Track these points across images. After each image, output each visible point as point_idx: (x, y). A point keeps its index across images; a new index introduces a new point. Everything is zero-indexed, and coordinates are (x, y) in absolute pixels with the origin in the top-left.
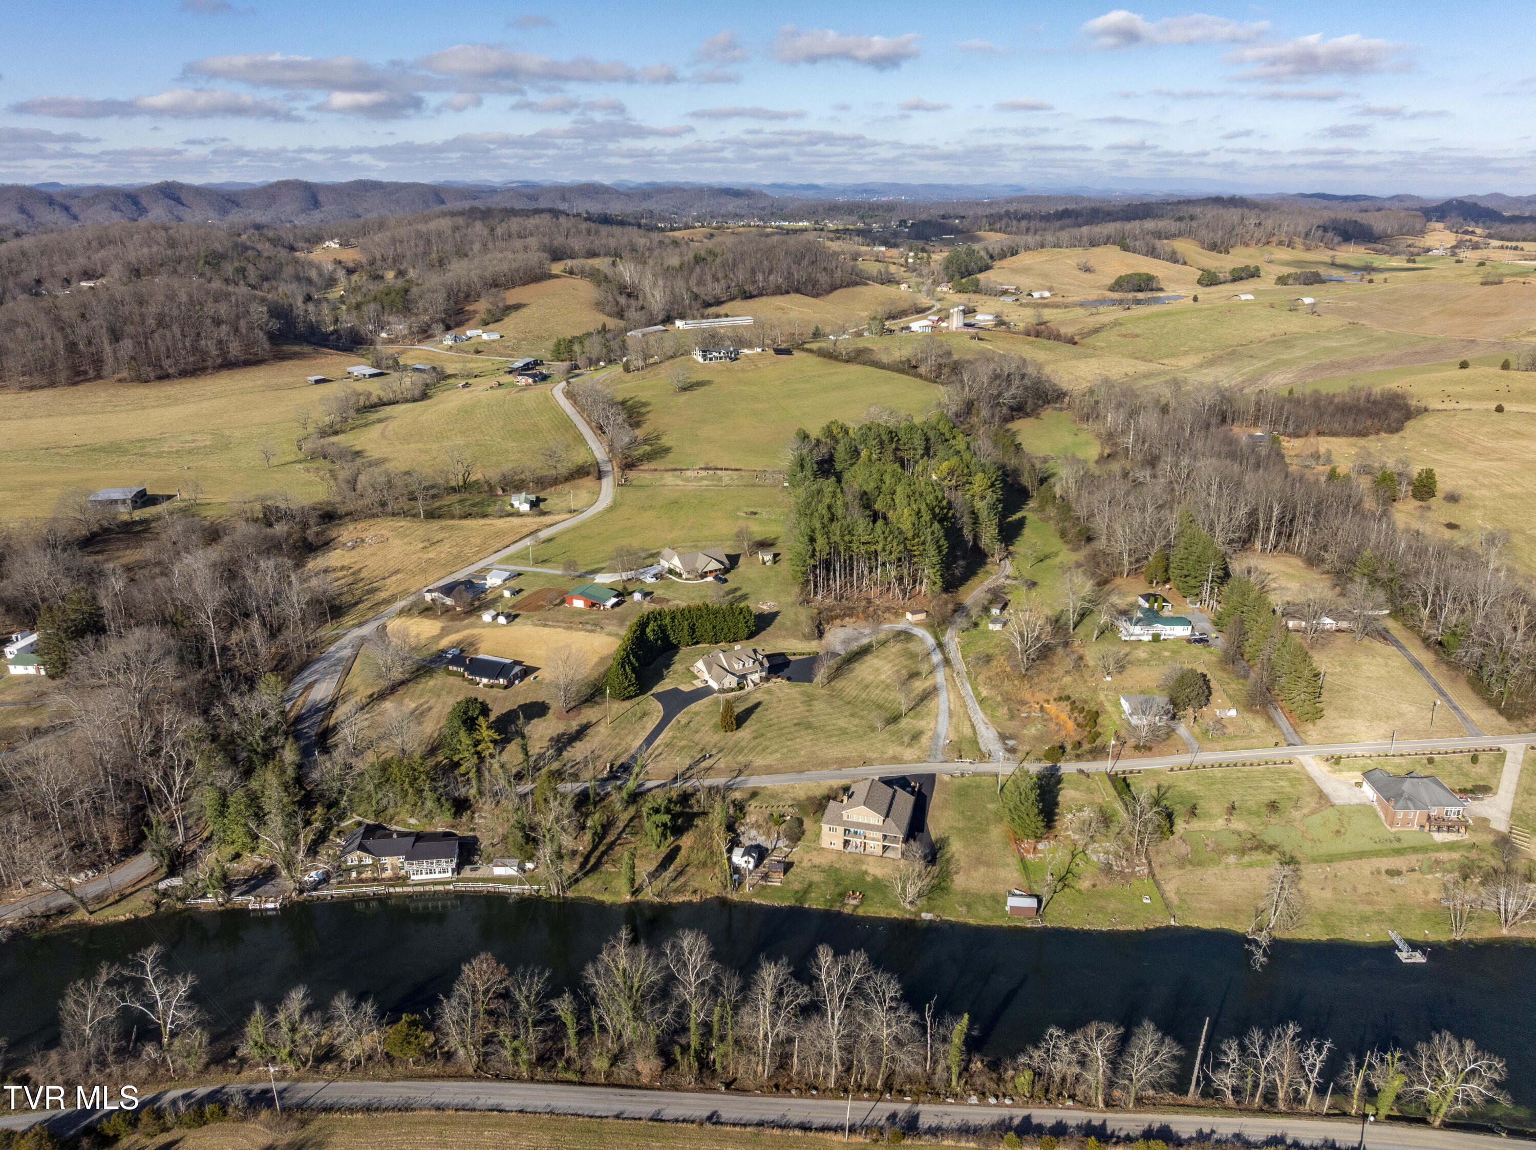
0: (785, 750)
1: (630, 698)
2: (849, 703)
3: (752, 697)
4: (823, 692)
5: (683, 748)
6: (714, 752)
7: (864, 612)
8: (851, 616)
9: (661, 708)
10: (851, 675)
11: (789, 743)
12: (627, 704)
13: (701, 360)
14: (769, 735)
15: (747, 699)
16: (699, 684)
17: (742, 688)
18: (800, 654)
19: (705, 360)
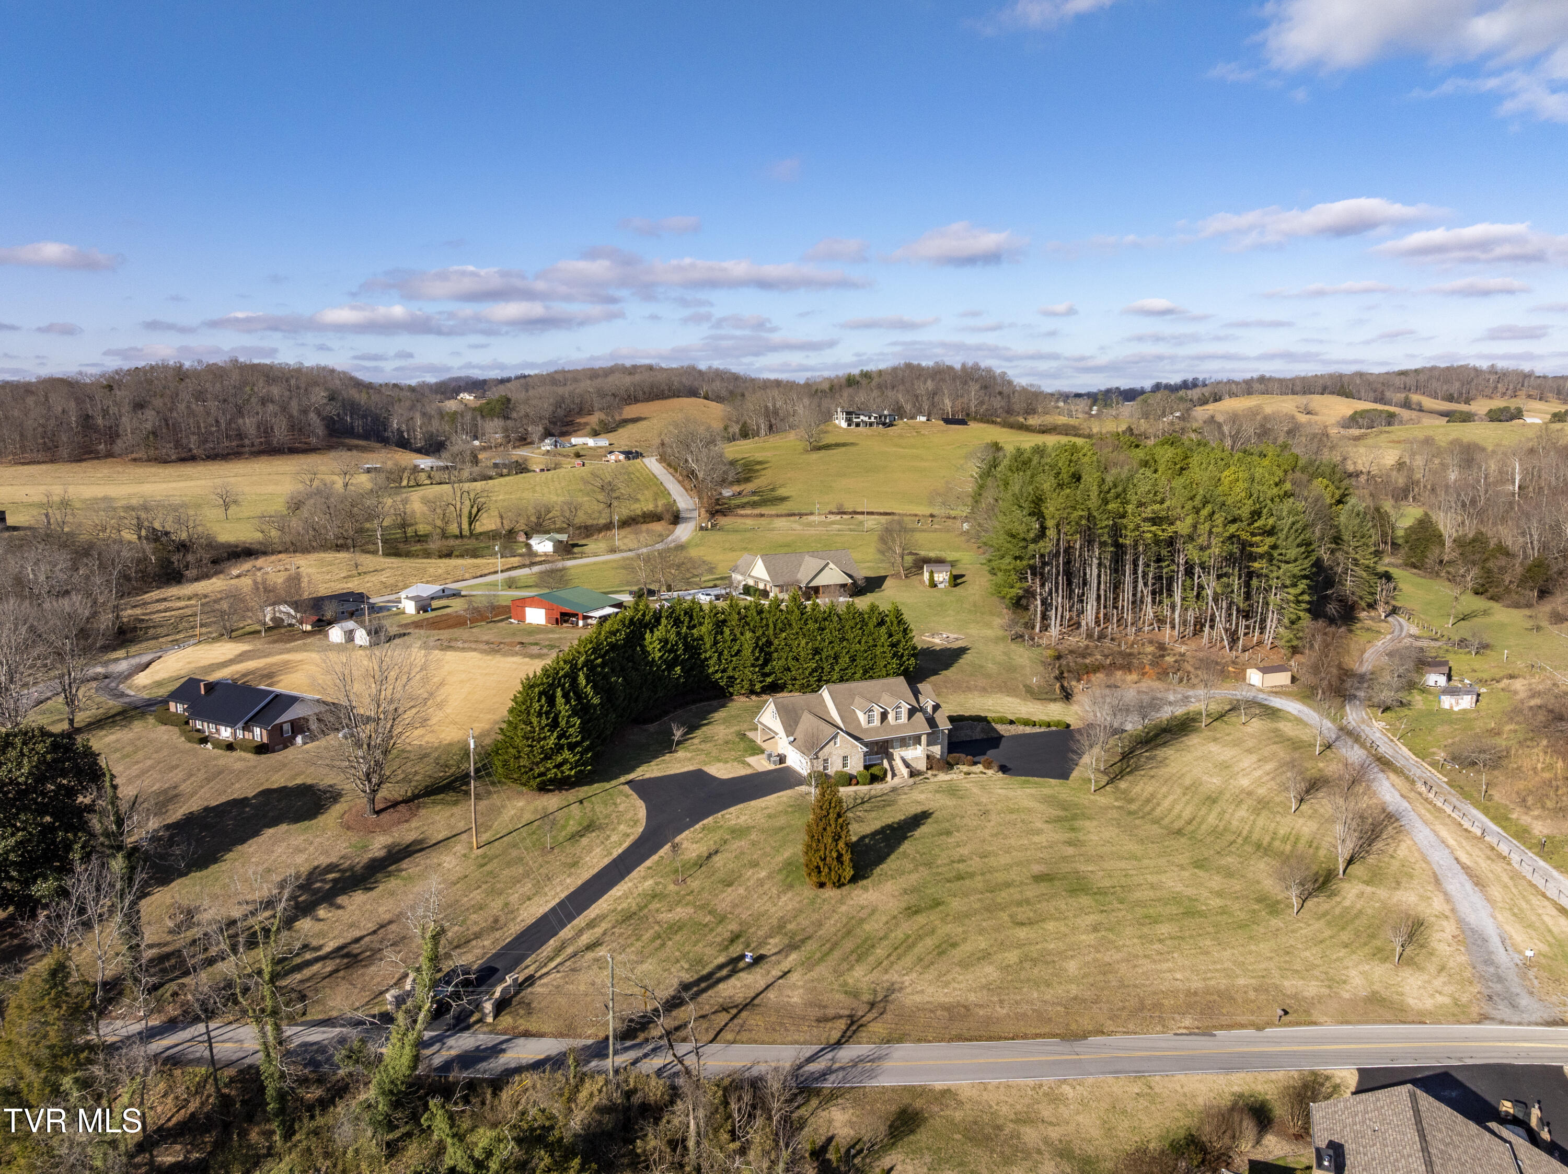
0: (1012, 957)
1: (562, 784)
2: (1179, 832)
3: (903, 799)
4: (1102, 800)
5: (676, 928)
6: (773, 945)
7: (1153, 664)
8: (1128, 668)
9: (642, 813)
10: (1164, 772)
11: (1022, 933)
12: (552, 801)
13: (844, 424)
14: (956, 904)
15: (890, 803)
16: (760, 764)
17: (874, 779)
18: (1026, 723)
19: (849, 425)
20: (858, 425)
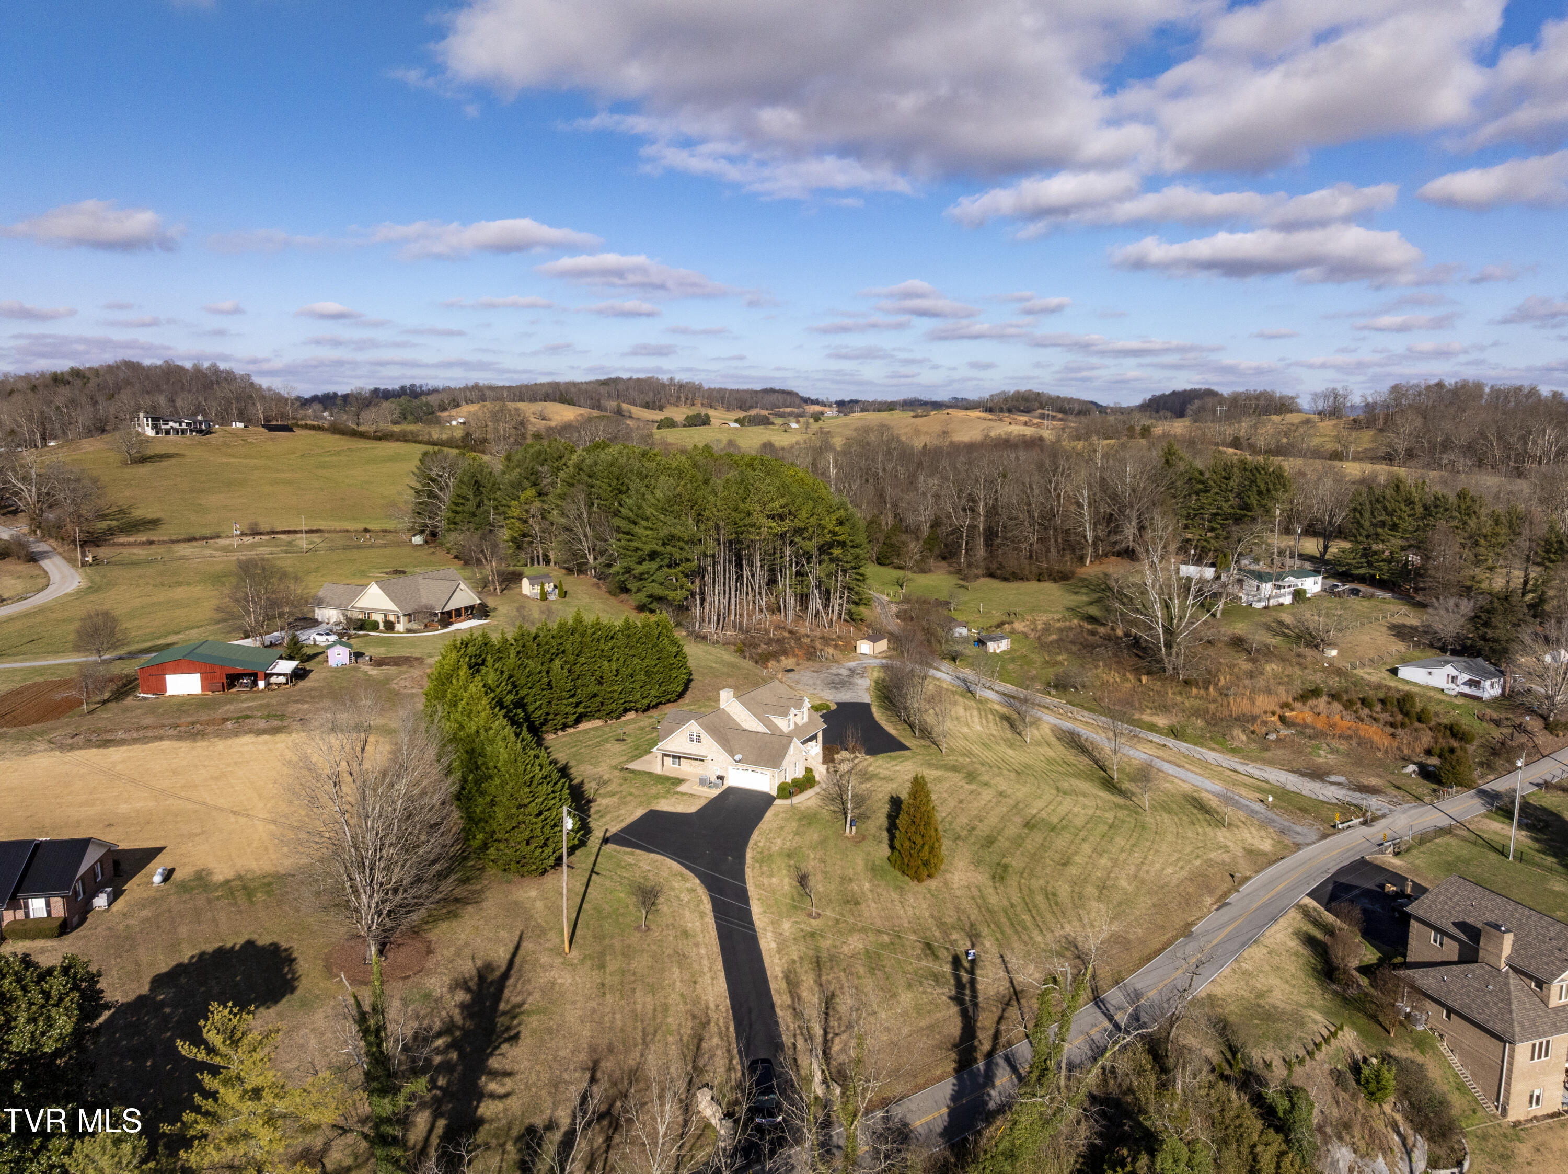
7: (798, 646)
11: (1073, 871)
13: (150, 432)
16: (700, 791)
19: (157, 433)
20: (168, 432)
